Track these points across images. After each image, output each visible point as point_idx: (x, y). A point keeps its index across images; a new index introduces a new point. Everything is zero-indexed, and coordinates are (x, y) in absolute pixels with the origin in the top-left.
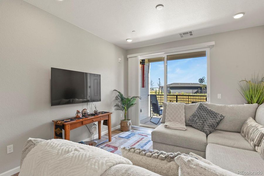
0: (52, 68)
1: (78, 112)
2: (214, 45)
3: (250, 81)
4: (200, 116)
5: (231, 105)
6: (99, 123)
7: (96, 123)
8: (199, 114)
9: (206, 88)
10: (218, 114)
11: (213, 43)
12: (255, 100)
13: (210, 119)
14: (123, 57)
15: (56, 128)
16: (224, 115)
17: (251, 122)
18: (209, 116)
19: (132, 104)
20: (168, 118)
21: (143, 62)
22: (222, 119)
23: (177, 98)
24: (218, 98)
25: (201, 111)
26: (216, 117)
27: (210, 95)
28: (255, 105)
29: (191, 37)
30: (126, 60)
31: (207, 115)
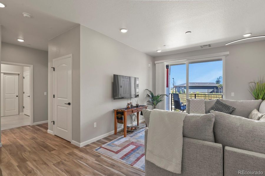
0: (114, 75)
1: (128, 104)
2: (228, 55)
3: (258, 83)
4: (217, 108)
5: (241, 101)
6: (138, 113)
7: (136, 114)
8: (216, 107)
9: (222, 87)
10: (231, 107)
11: (228, 53)
12: (261, 97)
13: (224, 110)
14: (151, 63)
15: (117, 114)
16: (235, 107)
17: (255, 112)
18: (224, 108)
19: (161, 101)
20: (192, 110)
21: (167, 67)
22: (234, 110)
23: (195, 96)
24: (232, 96)
25: (218, 105)
26: (229, 109)
27: (225, 94)
28: (260, 100)
29: (210, 47)
30: (154, 65)
31: (222, 107)
